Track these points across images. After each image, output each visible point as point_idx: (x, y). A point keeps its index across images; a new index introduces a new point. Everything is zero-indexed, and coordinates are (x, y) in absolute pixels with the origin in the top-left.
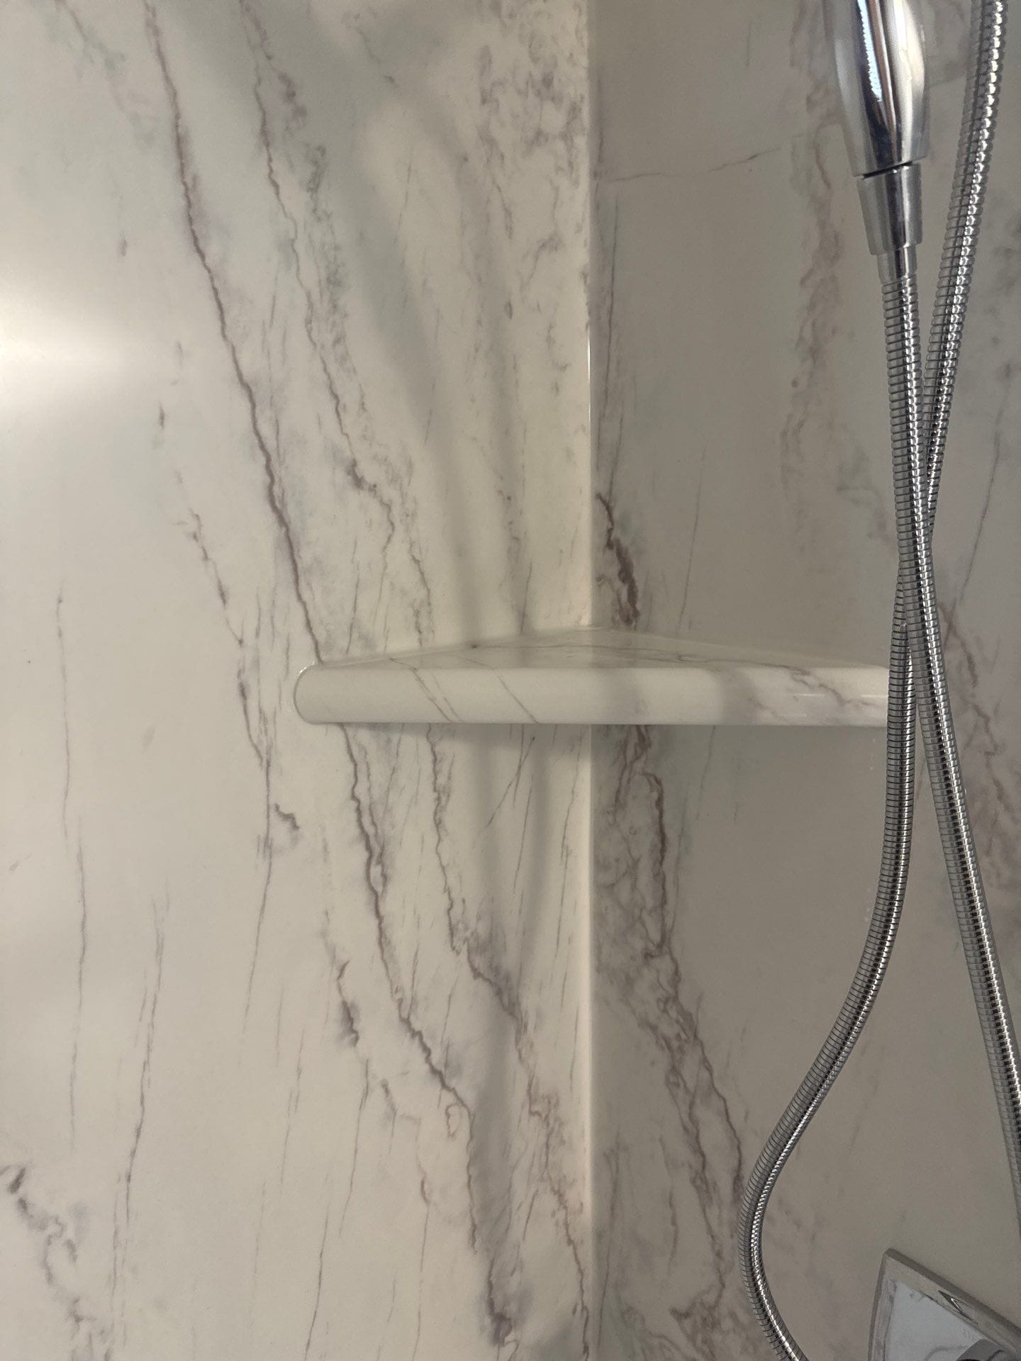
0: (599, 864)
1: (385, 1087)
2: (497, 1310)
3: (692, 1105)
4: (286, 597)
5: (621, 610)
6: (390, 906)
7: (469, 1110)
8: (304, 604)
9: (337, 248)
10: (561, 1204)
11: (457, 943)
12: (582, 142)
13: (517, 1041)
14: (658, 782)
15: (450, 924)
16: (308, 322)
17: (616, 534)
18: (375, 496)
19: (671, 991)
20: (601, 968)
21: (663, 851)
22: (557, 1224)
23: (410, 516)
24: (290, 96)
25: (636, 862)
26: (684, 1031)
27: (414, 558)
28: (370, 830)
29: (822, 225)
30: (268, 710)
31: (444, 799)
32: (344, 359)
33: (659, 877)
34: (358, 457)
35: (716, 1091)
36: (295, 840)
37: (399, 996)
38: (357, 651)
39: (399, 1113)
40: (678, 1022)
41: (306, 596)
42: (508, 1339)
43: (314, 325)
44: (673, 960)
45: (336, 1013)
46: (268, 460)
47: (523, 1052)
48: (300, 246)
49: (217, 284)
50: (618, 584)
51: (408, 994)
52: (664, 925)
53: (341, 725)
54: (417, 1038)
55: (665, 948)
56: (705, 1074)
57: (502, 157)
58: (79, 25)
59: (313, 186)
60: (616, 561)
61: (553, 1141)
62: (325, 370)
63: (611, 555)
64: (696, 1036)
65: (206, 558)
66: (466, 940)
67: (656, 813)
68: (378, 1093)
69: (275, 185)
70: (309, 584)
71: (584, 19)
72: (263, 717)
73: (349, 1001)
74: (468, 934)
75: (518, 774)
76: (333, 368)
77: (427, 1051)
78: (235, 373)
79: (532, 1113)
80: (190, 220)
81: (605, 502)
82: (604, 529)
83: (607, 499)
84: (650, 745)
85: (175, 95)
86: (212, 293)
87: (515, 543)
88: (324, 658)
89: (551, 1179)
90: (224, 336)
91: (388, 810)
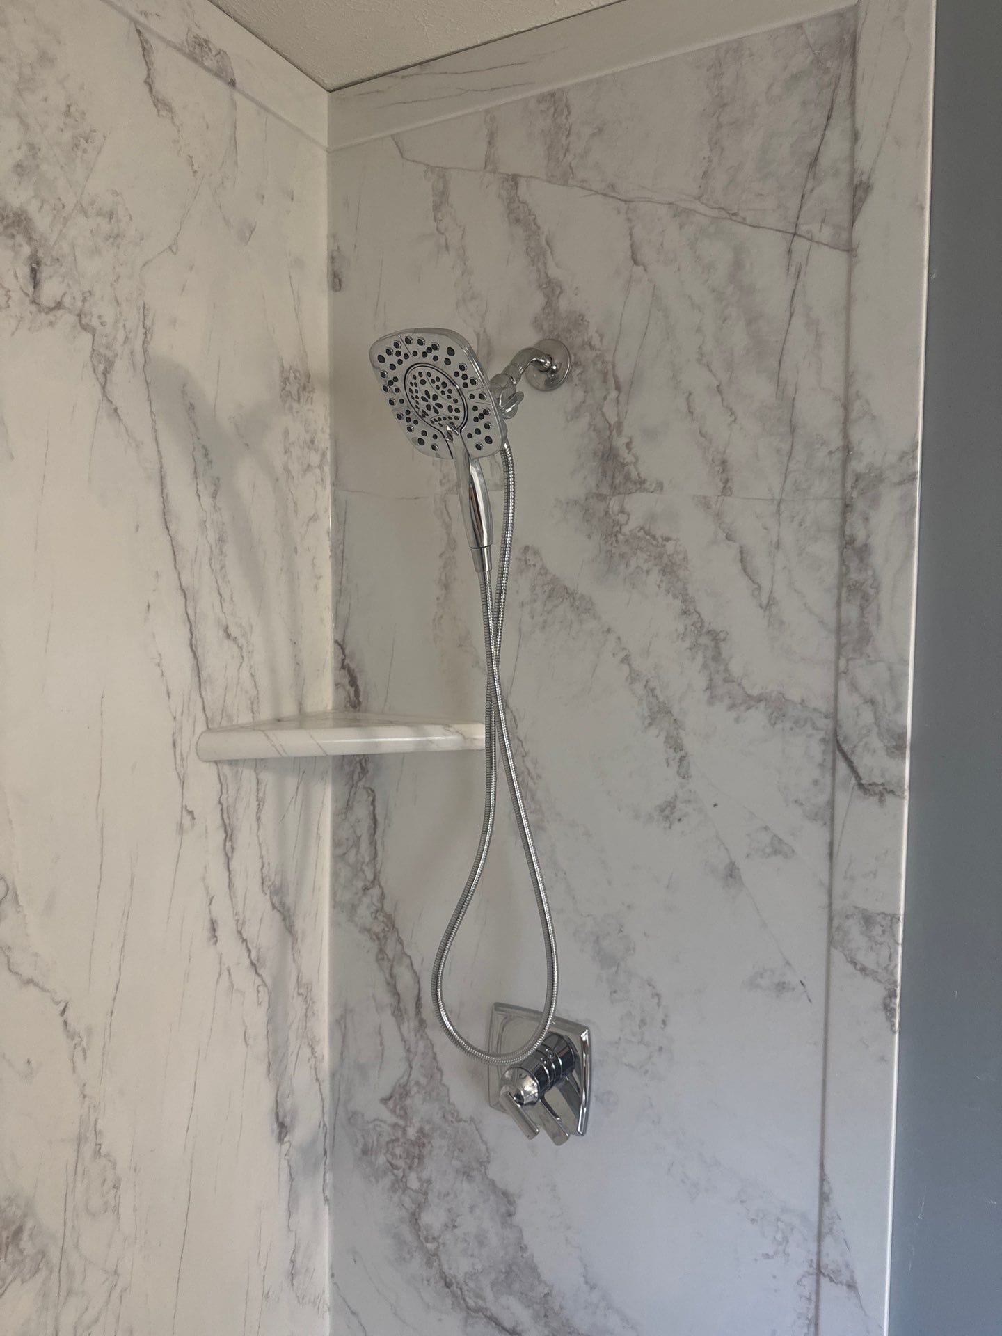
0: (336, 844)
1: (229, 970)
2: (280, 1120)
3: (392, 967)
4: (195, 695)
5: (350, 701)
6: (234, 865)
7: (268, 989)
8: (202, 698)
9: (223, 524)
10: (313, 1054)
11: (265, 888)
12: (327, 469)
13: (293, 948)
14: (373, 791)
15: (262, 876)
16: (210, 559)
17: (347, 661)
18: (236, 643)
19: (379, 905)
20: (336, 904)
21: (375, 829)
22: (310, 1067)
23: (250, 652)
24: (206, 455)
25: (359, 838)
26: (387, 926)
27: (251, 674)
28: (227, 822)
29: (449, 534)
30: (185, 755)
31: (261, 804)
32: (225, 576)
33: (373, 843)
34: (229, 624)
35: (406, 954)
36: (193, 825)
37: (236, 917)
38: (224, 723)
39: (235, 987)
40: (383, 922)
41: (203, 694)
42: (286, 1140)
43: (213, 561)
44: (381, 887)
45: (208, 925)
46: (191, 626)
47: (295, 955)
48: (208, 525)
49: (173, 543)
50: (348, 687)
51: (241, 917)
52: (375, 869)
53: (216, 762)
54: (245, 943)
55: (376, 882)
56: (399, 947)
57: (293, 477)
58: (127, 431)
59: (214, 496)
60: (348, 676)
61: (309, 1014)
62: (217, 582)
63: (344, 672)
64: (394, 927)
65: (163, 675)
66: (269, 887)
67: (371, 808)
68: (225, 974)
69: (199, 496)
70: (205, 688)
71: (328, 411)
72: (182, 759)
73: (214, 918)
74: (270, 883)
75: (297, 793)
76: (220, 581)
77: (249, 951)
78: (179, 585)
79: (299, 994)
80: (164, 514)
81: (340, 645)
82: (340, 659)
83: (342, 643)
84: (368, 772)
85: (161, 458)
86: (171, 547)
87: (297, 664)
88: (210, 727)
89: (307, 1037)
90: (175, 568)
91: (235, 811)
